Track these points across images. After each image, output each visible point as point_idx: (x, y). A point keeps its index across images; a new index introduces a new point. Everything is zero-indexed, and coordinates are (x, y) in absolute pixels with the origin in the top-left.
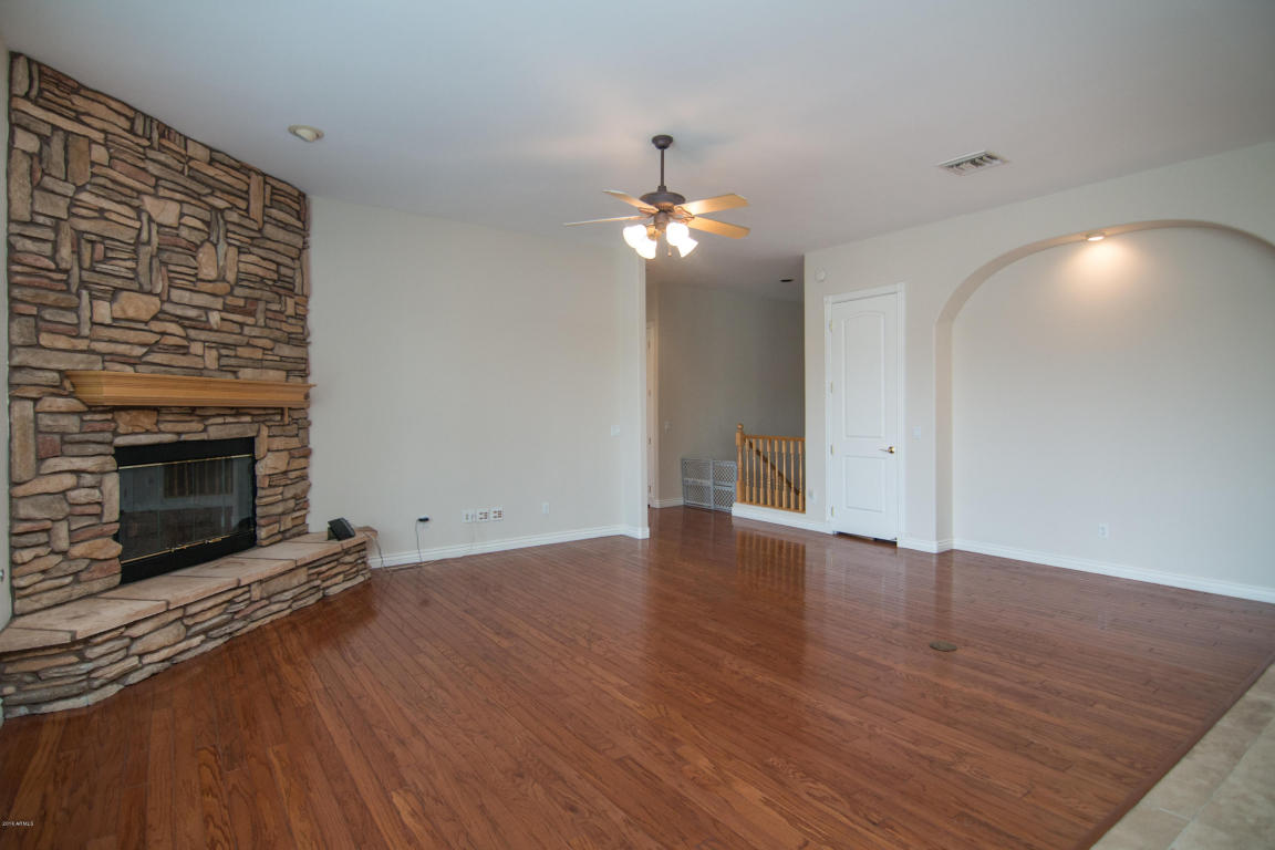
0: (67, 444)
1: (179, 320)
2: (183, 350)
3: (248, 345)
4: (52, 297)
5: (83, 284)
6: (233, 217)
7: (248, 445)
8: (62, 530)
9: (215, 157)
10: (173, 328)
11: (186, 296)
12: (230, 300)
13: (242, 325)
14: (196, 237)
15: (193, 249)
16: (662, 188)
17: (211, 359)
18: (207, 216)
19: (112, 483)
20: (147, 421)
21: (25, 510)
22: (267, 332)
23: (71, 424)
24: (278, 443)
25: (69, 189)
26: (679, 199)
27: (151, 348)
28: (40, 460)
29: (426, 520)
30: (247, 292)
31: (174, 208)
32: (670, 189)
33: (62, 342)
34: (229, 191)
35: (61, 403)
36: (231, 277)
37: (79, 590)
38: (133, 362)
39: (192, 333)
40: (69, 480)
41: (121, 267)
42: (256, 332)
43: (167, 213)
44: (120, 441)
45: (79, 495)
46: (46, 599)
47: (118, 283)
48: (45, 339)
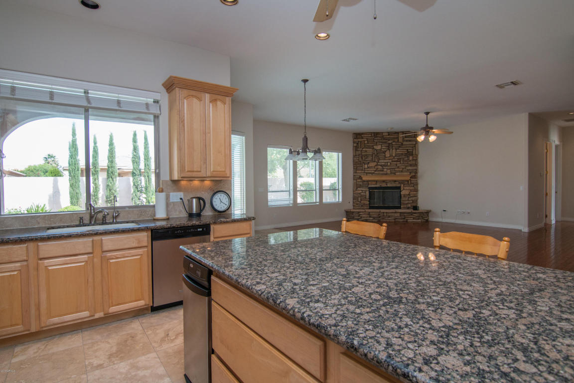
0: (360, 186)
1: (381, 165)
2: (383, 171)
3: (398, 168)
4: (358, 165)
5: (363, 163)
6: (393, 143)
7: (399, 188)
8: (359, 199)
9: (389, 133)
10: (380, 167)
11: (382, 161)
12: (393, 160)
13: (396, 164)
14: (385, 150)
15: (384, 152)
16: (427, 125)
17: (389, 171)
18: (388, 145)
19: (368, 193)
20: (374, 183)
21: (355, 195)
22: (403, 165)
23: (361, 183)
24: (407, 188)
25: (361, 149)
26: (432, 128)
27: (376, 171)
28: (357, 188)
29: (445, 211)
30: (398, 157)
31: (380, 146)
32: (429, 126)
33: (360, 172)
34: (394, 138)
35: (359, 180)
36: (394, 155)
37: (362, 208)
38: (372, 173)
39: (384, 167)
40: (361, 191)
41: (370, 158)
42: (400, 165)
43: (378, 147)
44: (369, 186)
45: (362, 194)
46: (357, 208)
47: (368, 161)
48: (358, 172)
